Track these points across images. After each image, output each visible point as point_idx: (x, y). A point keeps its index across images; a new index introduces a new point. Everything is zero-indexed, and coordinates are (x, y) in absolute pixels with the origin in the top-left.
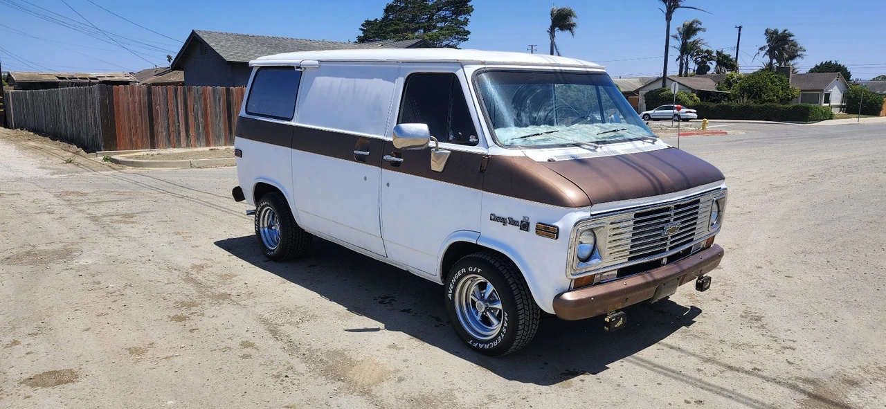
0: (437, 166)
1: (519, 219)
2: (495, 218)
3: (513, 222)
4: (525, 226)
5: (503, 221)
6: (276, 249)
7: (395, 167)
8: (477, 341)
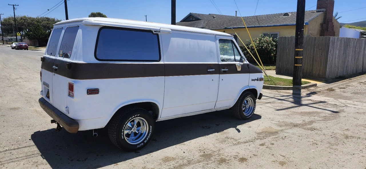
0: (239, 69)
4: (258, 80)
6: (145, 140)
7: (225, 72)
8: (248, 116)
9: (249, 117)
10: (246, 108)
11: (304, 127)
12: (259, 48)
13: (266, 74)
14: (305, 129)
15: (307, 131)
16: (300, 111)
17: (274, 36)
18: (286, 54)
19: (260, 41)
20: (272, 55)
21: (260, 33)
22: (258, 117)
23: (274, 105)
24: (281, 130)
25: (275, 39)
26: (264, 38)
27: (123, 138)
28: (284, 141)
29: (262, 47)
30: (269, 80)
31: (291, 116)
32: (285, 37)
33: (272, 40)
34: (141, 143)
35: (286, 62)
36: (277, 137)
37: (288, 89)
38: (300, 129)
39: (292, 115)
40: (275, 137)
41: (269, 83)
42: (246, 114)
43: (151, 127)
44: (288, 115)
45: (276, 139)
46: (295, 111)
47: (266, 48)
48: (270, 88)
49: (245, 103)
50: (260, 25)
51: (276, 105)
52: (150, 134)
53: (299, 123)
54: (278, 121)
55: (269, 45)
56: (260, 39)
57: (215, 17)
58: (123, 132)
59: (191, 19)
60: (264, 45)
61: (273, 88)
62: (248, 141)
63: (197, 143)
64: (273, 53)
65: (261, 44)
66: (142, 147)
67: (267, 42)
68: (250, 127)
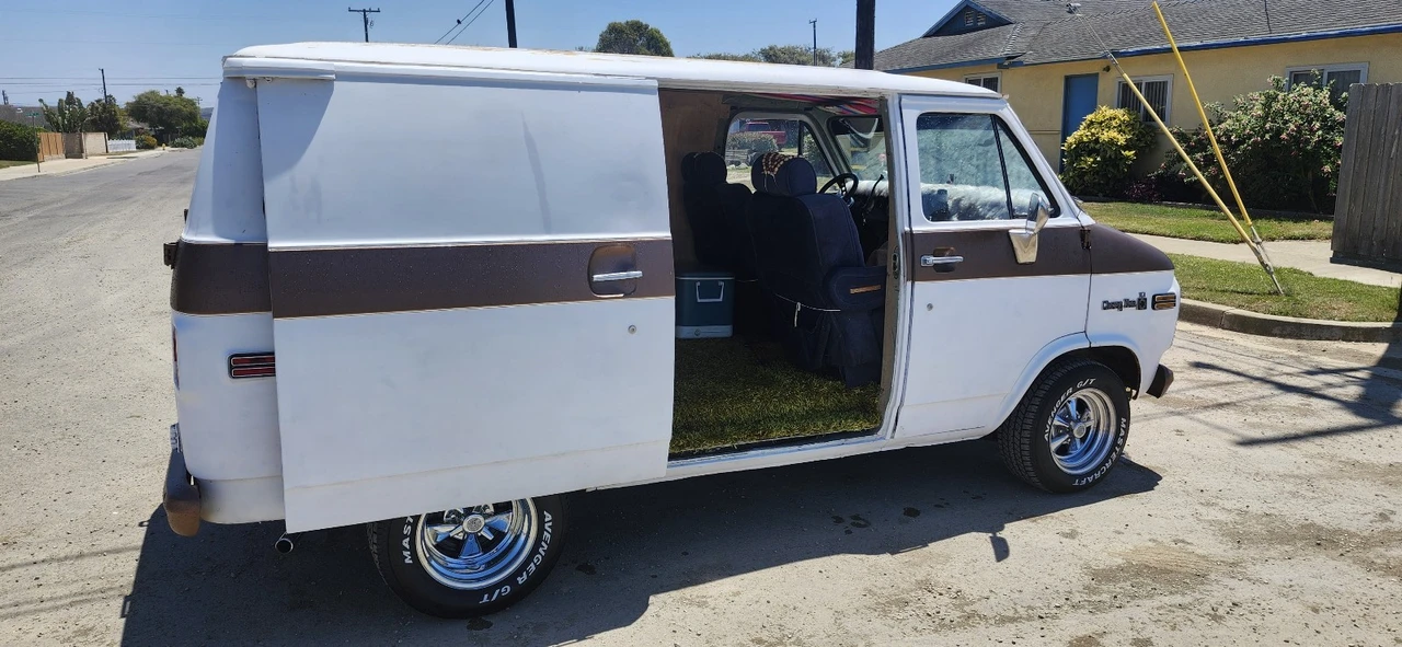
0: (1027, 255)
1: (1134, 297)
2: (1108, 306)
3: (1129, 304)
4: (1141, 304)
5: (1118, 306)
6: (518, 572)
7: (944, 272)
8: (1081, 477)
9: (1090, 479)
10: (1073, 437)
11: (1371, 555)
12: (1263, 137)
13: (1262, 263)
14: (1370, 566)
15: (1376, 581)
16: (1385, 458)
17: (1340, 81)
18: (1385, 163)
19: (1267, 106)
20: (1327, 168)
21: (1270, 71)
22: (1144, 479)
23: (1255, 420)
24: (1233, 564)
25: (1344, 95)
26: (1290, 90)
27: (408, 561)
28: (1216, 632)
29: (1279, 131)
30: (1277, 293)
31: (1324, 483)
32: (1386, 88)
33: (1327, 101)
34: (499, 585)
35: (1384, 203)
36: (1187, 600)
37: (1369, 335)
38: (1342, 565)
39: (1329, 478)
40: (1178, 599)
41: (1276, 306)
42: (1065, 464)
43: (548, 517)
44: (1309, 480)
45: (1180, 612)
46: (1356, 456)
47: (1296, 138)
48: (1275, 331)
49: (1069, 413)
50: (1275, 36)
51: (1264, 421)
52: (546, 547)
53: (1353, 530)
54: (1241, 512)
55: (1310, 122)
56: (1271, 99)
57: (1075, 8)
58: (406, 536)
59: (970, 23)
60: (1286, 122)
61: (1289, 329)
62: (1022, 611)
63: (764, 601)
64: (1333, 163)
65: (1274, 121)
66: (502, 605)
67: (1300, 110)
68: (1072, 535)
